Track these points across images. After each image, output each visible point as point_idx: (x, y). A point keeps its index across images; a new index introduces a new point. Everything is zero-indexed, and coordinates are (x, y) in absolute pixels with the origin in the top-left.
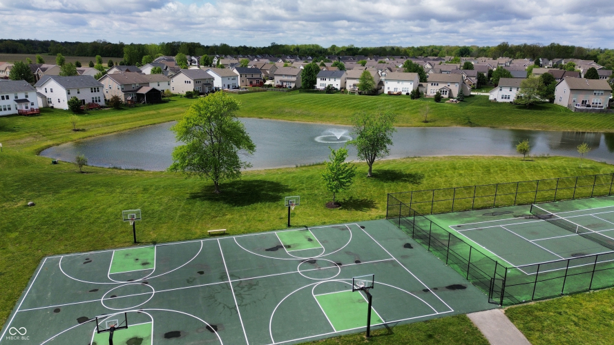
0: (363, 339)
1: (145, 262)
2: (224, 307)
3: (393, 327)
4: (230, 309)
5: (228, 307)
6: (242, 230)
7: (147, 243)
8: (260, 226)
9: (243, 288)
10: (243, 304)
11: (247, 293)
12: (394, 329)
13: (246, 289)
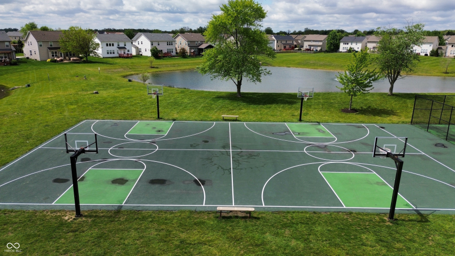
0: (384, 221)
1: (160, 130)
2: (218, 168)
3: (428, 215)
4: (224, 169)
5: (222, 168)
6: (254, 119)
7: (168, 120)
8: (271, 119)
9: (242, 156)
10: (239, 168)
11: (246, 160)
12: (431, 216)
13: (245, 157)
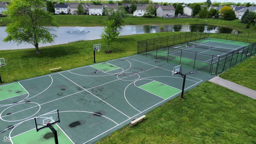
1: (17, 91)
2: (94, 102)
4: (99, 102)
6: (70, 67)
7: (10, 82)
8: (79, 65)
9: (96, 91)
10: (104, 98)
11: (101, 93)
